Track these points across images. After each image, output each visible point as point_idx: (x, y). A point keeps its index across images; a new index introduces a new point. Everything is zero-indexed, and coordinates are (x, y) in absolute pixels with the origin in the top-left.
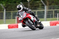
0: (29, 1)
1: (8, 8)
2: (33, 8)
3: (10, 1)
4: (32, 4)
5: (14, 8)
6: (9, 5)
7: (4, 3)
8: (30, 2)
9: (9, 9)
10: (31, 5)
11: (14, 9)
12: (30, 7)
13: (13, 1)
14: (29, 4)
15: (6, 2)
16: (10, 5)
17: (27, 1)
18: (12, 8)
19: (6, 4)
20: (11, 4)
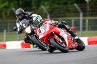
0: (88, 2)
1: (54, 12)
2: (95, 13)
3: (57, 2)
4: (93, 6)
5: (64, 13)
6: (55, 8)
7: (48, 5)
8: (90, 3)
9: (55, 14)
10: (91, 8)
11: (63, 15)
12: (90, 11)
13: (62, 2)
14: (88, 7)
15: (50, 3)
16: (58, 8)
17: (86, 2)
18: (60, 14)
19: (50, 6)
20: (59, 6)
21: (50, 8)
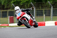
21: (53, 2)
